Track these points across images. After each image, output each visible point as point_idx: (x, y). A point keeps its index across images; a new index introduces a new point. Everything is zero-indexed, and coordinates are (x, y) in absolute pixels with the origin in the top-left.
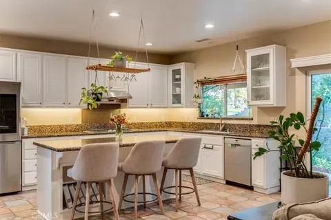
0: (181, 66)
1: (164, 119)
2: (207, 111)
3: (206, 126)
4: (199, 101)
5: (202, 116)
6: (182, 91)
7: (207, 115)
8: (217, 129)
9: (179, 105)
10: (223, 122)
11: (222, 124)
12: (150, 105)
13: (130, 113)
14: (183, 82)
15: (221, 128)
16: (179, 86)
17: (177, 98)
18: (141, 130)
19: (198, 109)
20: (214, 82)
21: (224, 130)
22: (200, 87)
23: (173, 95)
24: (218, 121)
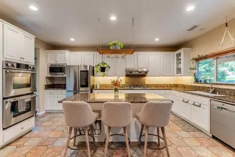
0: (181, 51)
1: (173, 83)
2: (201, 78)
3: (199, 89)
4: (194, 71)
5: (197, 81)
6: (182, 66)
7: (201, 81)
8: (208, 91)
9: (180, 74)
10: (213, 86)
11: (212, 88)
12: (161, 75)
13: (148, 80)
14: (182, 61)
15: (211, 91)
16: (180, 63)
17: (179, 70)
18: (157, 88)
19: (194, 77)
20: (206, 57)
21: (214, 92)
22: (195, 62)
23: (177, 69)
24: (209, 86)
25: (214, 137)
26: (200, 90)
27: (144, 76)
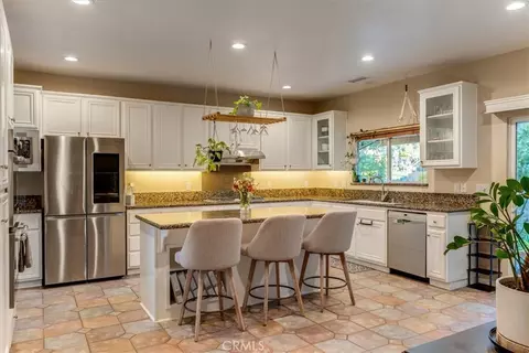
0: (330, 116)
1: (307, 186)
2: (364, 175)
3: (362, 195)
4: (353, 161)
5: (357, 180)
6: (331, 148)
7: (364, 180)
8: (377, 198)
9: (327, 167)
10: (386, 189)
11: (384, 192)
12: (288, 168)
13: (261, 178)
14: (331, 137)
15: (383, 197)
16: (327, 141)
17: (324, 158)
19: (352, 172)
20: (374, 135)
21: (387, 199)
22: (354, 143)
23: (319, 153)
24: (380, 188)
25: (393, 272)
26: (364, 198)
27: (248, 169)
